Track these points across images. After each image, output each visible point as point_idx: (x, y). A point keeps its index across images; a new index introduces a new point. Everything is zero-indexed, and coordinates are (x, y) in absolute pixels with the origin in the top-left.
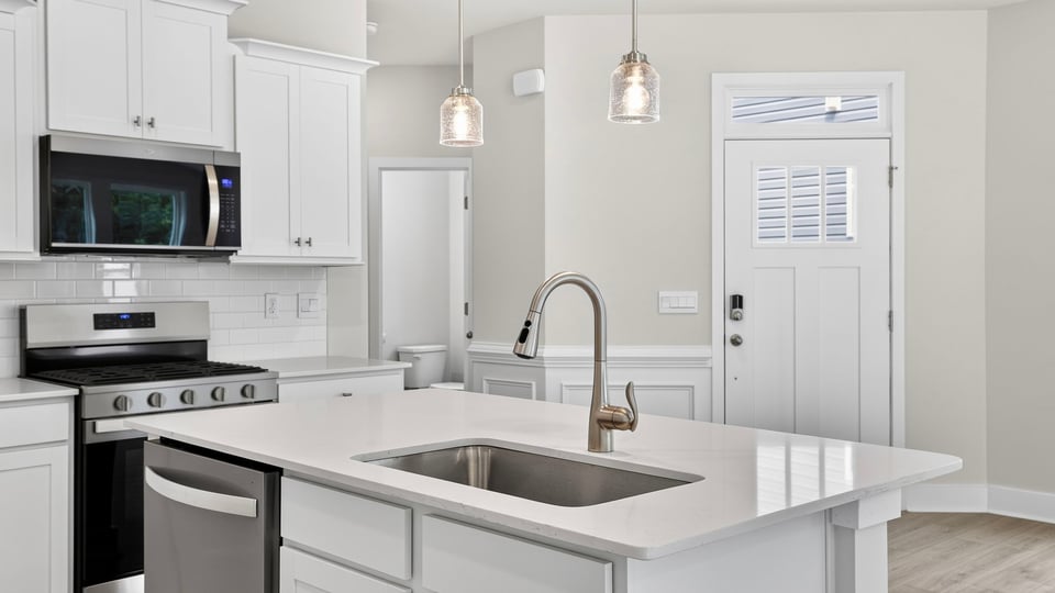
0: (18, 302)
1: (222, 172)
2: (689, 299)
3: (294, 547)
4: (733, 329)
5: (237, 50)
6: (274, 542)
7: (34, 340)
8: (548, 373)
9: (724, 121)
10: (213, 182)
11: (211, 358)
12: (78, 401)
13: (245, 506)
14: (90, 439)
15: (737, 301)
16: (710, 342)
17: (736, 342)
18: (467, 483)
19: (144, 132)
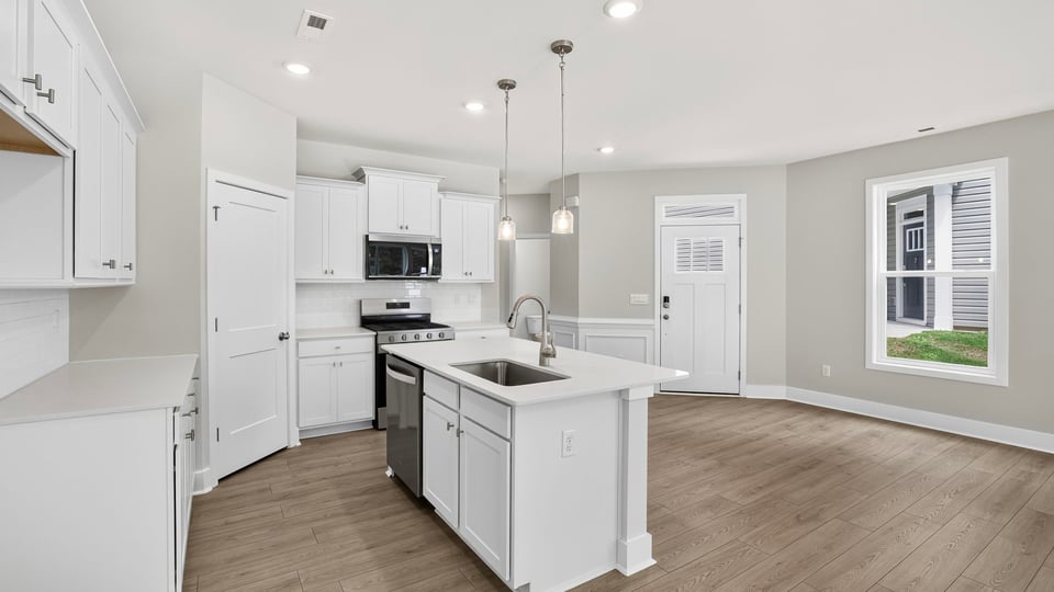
0: (359, 298)
1: (434, 246)
2: (644, 298)
3: (429, 397)
4: (664, 312)
5: (441, 196)
6: (422, 394)
7: (365, 313)
8: (580, 330)
9: (661, 216)
10: (430, 250)
11: (432, 321)
12: (376, 336)
13: (411, 380)
14: (380, 352)
15: (666, 299)
16: (654, 318)
17: (666, 318)
18: (497, 382)
19: (405, 232)
